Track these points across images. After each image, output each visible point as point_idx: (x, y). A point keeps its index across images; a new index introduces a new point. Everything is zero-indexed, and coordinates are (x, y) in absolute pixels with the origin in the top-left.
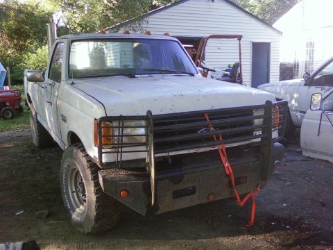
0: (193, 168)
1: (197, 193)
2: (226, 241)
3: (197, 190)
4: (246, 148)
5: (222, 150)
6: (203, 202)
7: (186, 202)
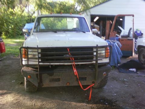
0: (59, 71)
1: (61, 81)
2: (74, 104)
3: (61, 80)
4: (90, 65)
5: (73, 65)
6: (64, 85)
7: (56, 84)
